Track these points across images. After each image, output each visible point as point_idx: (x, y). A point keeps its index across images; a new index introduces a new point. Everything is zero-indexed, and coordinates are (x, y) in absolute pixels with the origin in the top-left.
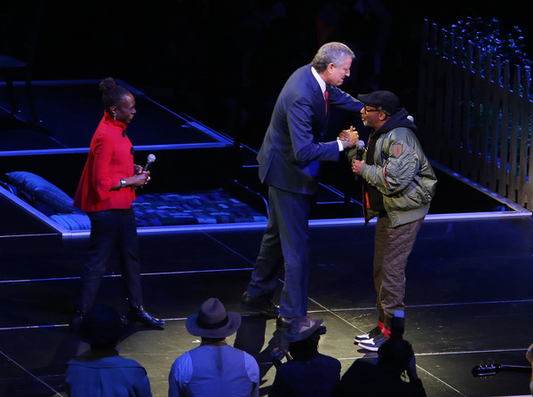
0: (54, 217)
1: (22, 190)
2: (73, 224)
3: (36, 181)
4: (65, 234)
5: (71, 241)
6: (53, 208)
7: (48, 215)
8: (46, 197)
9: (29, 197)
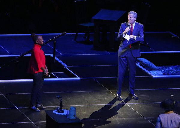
0: (151, 71)
1: (142, 63)
2: (156, 74)
3: (145, 61)
4: (154, 76)
5: (155, 78)
6: (150, 69)
7: (149, 71)
8: (148, 66)
9: (143, 65)
